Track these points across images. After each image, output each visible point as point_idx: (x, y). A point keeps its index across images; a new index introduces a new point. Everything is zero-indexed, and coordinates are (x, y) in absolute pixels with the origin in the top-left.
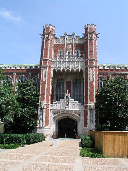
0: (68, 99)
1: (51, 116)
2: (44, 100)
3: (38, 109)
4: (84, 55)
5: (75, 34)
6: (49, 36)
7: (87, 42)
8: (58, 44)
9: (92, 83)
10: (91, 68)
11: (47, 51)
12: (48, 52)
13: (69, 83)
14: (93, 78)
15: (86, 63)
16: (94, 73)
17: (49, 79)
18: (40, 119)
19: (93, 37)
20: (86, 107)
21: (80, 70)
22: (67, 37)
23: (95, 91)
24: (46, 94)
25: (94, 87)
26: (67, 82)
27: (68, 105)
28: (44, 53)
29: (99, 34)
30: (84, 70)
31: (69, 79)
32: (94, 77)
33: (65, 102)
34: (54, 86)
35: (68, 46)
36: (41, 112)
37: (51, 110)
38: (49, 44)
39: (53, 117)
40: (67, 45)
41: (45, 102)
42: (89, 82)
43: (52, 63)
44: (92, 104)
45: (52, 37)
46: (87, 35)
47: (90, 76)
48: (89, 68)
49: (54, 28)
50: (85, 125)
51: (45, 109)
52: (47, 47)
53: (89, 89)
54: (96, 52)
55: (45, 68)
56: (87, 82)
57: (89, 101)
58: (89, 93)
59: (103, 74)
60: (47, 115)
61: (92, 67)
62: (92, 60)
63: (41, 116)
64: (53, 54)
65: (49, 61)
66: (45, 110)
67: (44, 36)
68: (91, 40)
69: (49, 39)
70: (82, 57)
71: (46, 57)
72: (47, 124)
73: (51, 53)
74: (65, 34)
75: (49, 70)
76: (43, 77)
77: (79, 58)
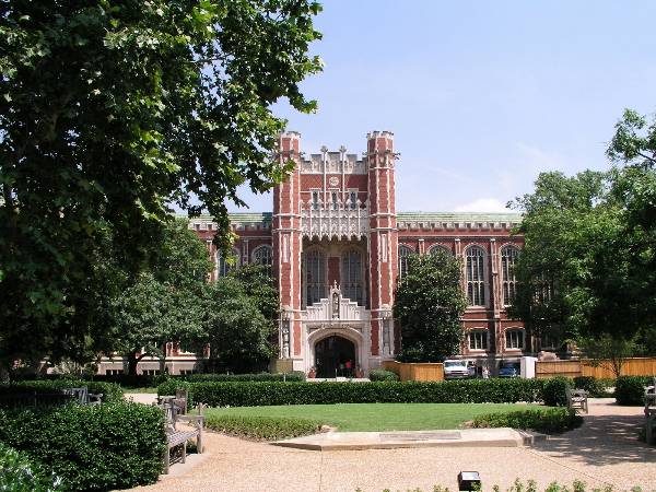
0: (337, 299)
1: (305, 336)
2: (288, 303)
3: (278, 322)
5: (345, 150)
6: (289, 158)
7: (373, 173)
8: (308, 175)
9: (385, 266)
10: (383, 235)
11: (289, 196)
12: (292, 199)
13: (333, 261)
14: (388, 256)
15: (373, 223)
16: (390, 245)
17: (296, 259)
18: (284, 342)
19: (387, 163)
20: (375, 315)
21: (359, 237)
23: (391, 282)
24: (292, 290)
25: (391, 274)
26: (331, 259)
27: (338, 311)
28: (281, 200)
29: (399, 154)
30: (368, 237)
31: (335, 252)
32: (390, 253)
35: (331, 179)
36: (284, 327)
37: (303, 322)
38: (292, 180)
39: (307, 336)
40: (329, 176)
41: (290, 308)
42: (380, 263)
43: (300, 222)
44: (386, 308)
45: (296, 161)
46: (374, 157)
47: (382, 250)
48: (379, 234)
49: (298, 138)
50: (375, 351)
51: (293, 322)
53: (380, 278)
54: (392, 198)
55: (287, 235)
56: (375, 264)
57: (380, 303)
58: (380, 286)
60: (297, 335)
61: (386, 232)
62: (386, 217)
63: (286, 336)
64: (300, 201)
65: (295, 217)
66: (292, 325)
67: (277, 157)
68: (383, 171)
70: (363, 206)
71: (287, 209)
72: (298, 351)
73: (296, 199)
74: (325, 150)
75: (295, 238)
76: (283, 253)
77: (357, 211)
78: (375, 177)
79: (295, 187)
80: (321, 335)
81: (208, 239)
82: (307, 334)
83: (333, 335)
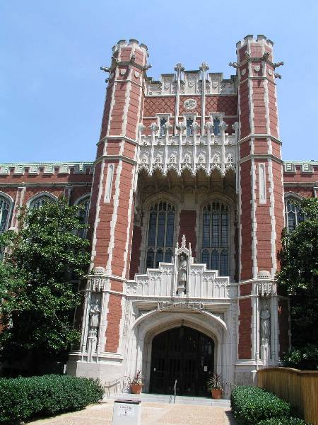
0: (185, 263)
1: (128, 321)
2: (104, 264)
3: (83, 293)
4: (238, 126)
5: (207, 69)
6: (128, 71)
7: (245, 89)
8: (155, 97)
9: (264, 209)
10: (260, 164)
11: (122, 114)
12: (125, 118)
13: (188, 217)
14: (269, 194)
15: (245, 149)
16: (271, 179)
17: (123, 199)
18: (90, 328)
19: (265, 72)
20: (246, 289)
21: (223, 171)
22: (183, 77)
23: (274, 236)
24: (112, 245)
25: (273, 222)
26: (184, 213)
27: (185, 283)
28: (111, 118)
29: (282, 64)
30: (238, 170)
31: (190, 203)
32: (271, 190)
33: (177, 272)
34: (142, 224)
35: (187, 101)
36: (93, 303)
38: (128, 94)
39: (133, 322)
40: (183, 98)
41: (108, 271)
42: (255, 205)
43: (137, 150)
44: (266, 278)
45: (137, 74)
46: (246, 66)
47: (258, 187)
48: (253, 163)
49: (143, 50)
50: (245, 351)
51: (108, 295)
52: (121, 103)
53: (255, 230)
54: (273, 116)
55: (113, 164)
56: (248, 207)
57: (256, 269)
58: (255, 242)
59: (298, 188)
60: (115, 316)
61: (265, 160)
62: (264, 139)
63: (95, 318)
64: (140, 124)
65: (128, 142)
66: (106, 299)
67: (113, 71)
68: (259, 81)
69: (130, 78)
70: (230, 131)
73: (132, 120)
74: (180, 69)
76: (104, 190)
77: (220, 137)
78: (248, 89)
79: (133, 105)
80: (156, 323)
81: (21, 185)
82: (133, 318)
83: (180, 325)
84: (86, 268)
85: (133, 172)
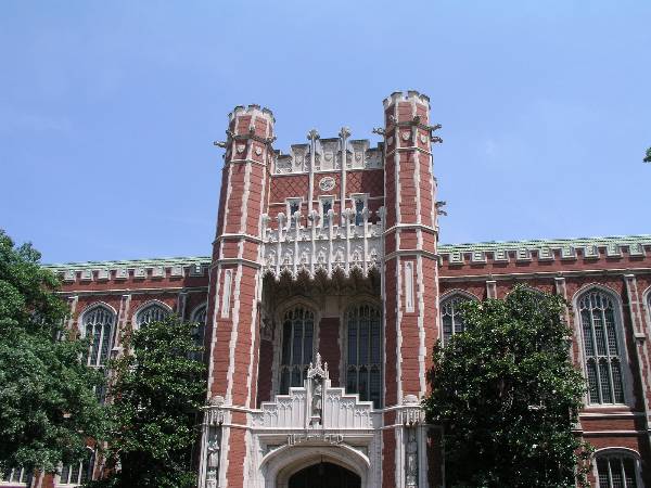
0: (319, 388)
1: (254, 459)
2: (223, 393)
3: (200, 428)
4: (383, 211)
5: (348, 135)
6: (247, 146)
7: (391, 160)
8: (283, 177)
9: (411, 319)
10: (406, 263)
11: (240, 205)
12: (244, 209)
14: (417, 300)
15: (390, 243)
16: (420, 281)
17: (245, 312)
18: (209, 469)
19: (416, 141)
20: (390, 417)
21: (366, 272)
22: (318, 148)
23: (423, 351)
24: (232, 369)
25: (423, 335)
27: (320, 412)
28: (227, 211)
29: (438, 127)
30: (382, 270)
31: (332, 310)
32: (420, 295)
34: (273, 338)
35: (323, 180)
36: (211, 439)
37: (252, 431)
38: (247, 179)
39: (260, 459)
40: (319, 176)
41: (227, 401)
42: (400, 314)
43: (261, 249)
44: (412, 405)
45: (259, 150)
46: (392, 133)
47: (404, 292)
48: (399, 262)
49: (266, 116)
51: (228, 429)
52: (239, 191)
53: (400, 345)
55: (231, 270)
56: (393, 317)
57: (400, 392)
58: (400, 359)
59: (466, 284)
60: (238, 454)
61: (413, 258)
62: (412, 230)
63: (214, 457)
64: (264, 216)
65: (248, 240)
66: (226, 433)
67: (229, 147)
68: (408, 153)
69: (249, 157)
70: (374, 219)
71: (235, 226)
73: (253, 212)
74: (314, 137)
75: (248, 277)
76: (221, 302)
77: (363, 227)
78: (394, 164)
79: (255, 191)
80: (289, 460)
81: (126, 293)
82: (260, 455)
83: (318, 462)
84: (201, 398)
85: (256, 278)
